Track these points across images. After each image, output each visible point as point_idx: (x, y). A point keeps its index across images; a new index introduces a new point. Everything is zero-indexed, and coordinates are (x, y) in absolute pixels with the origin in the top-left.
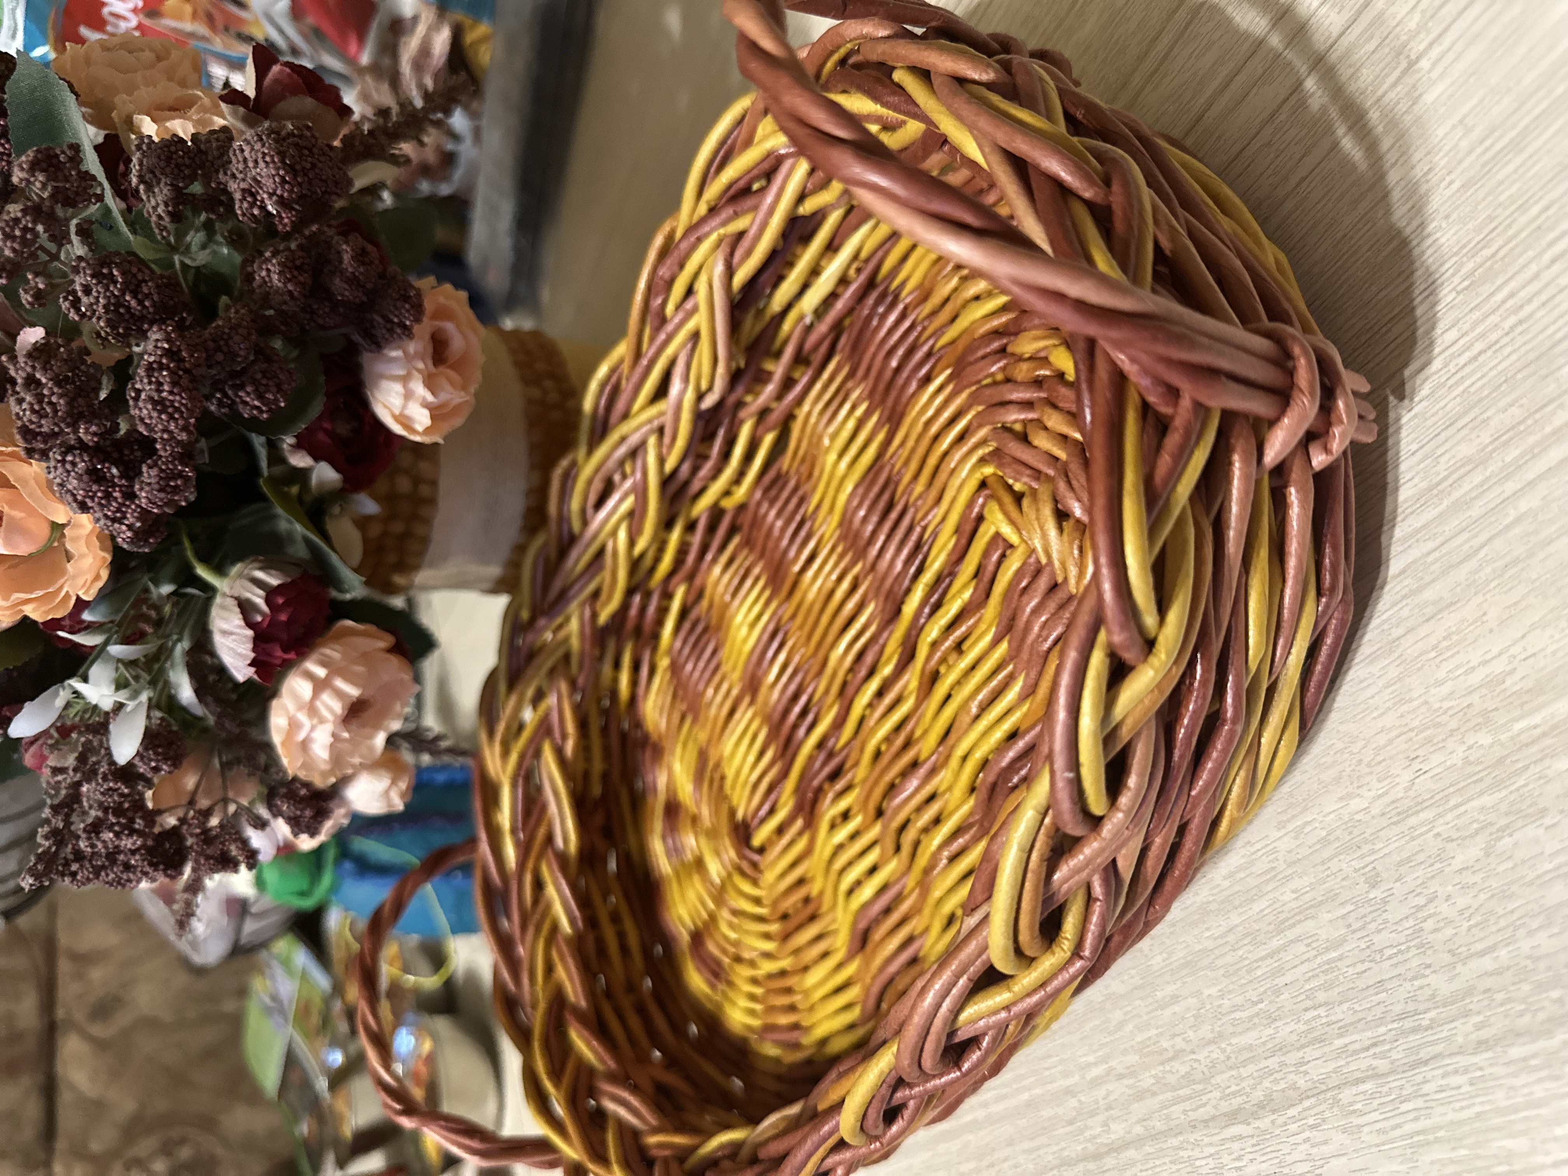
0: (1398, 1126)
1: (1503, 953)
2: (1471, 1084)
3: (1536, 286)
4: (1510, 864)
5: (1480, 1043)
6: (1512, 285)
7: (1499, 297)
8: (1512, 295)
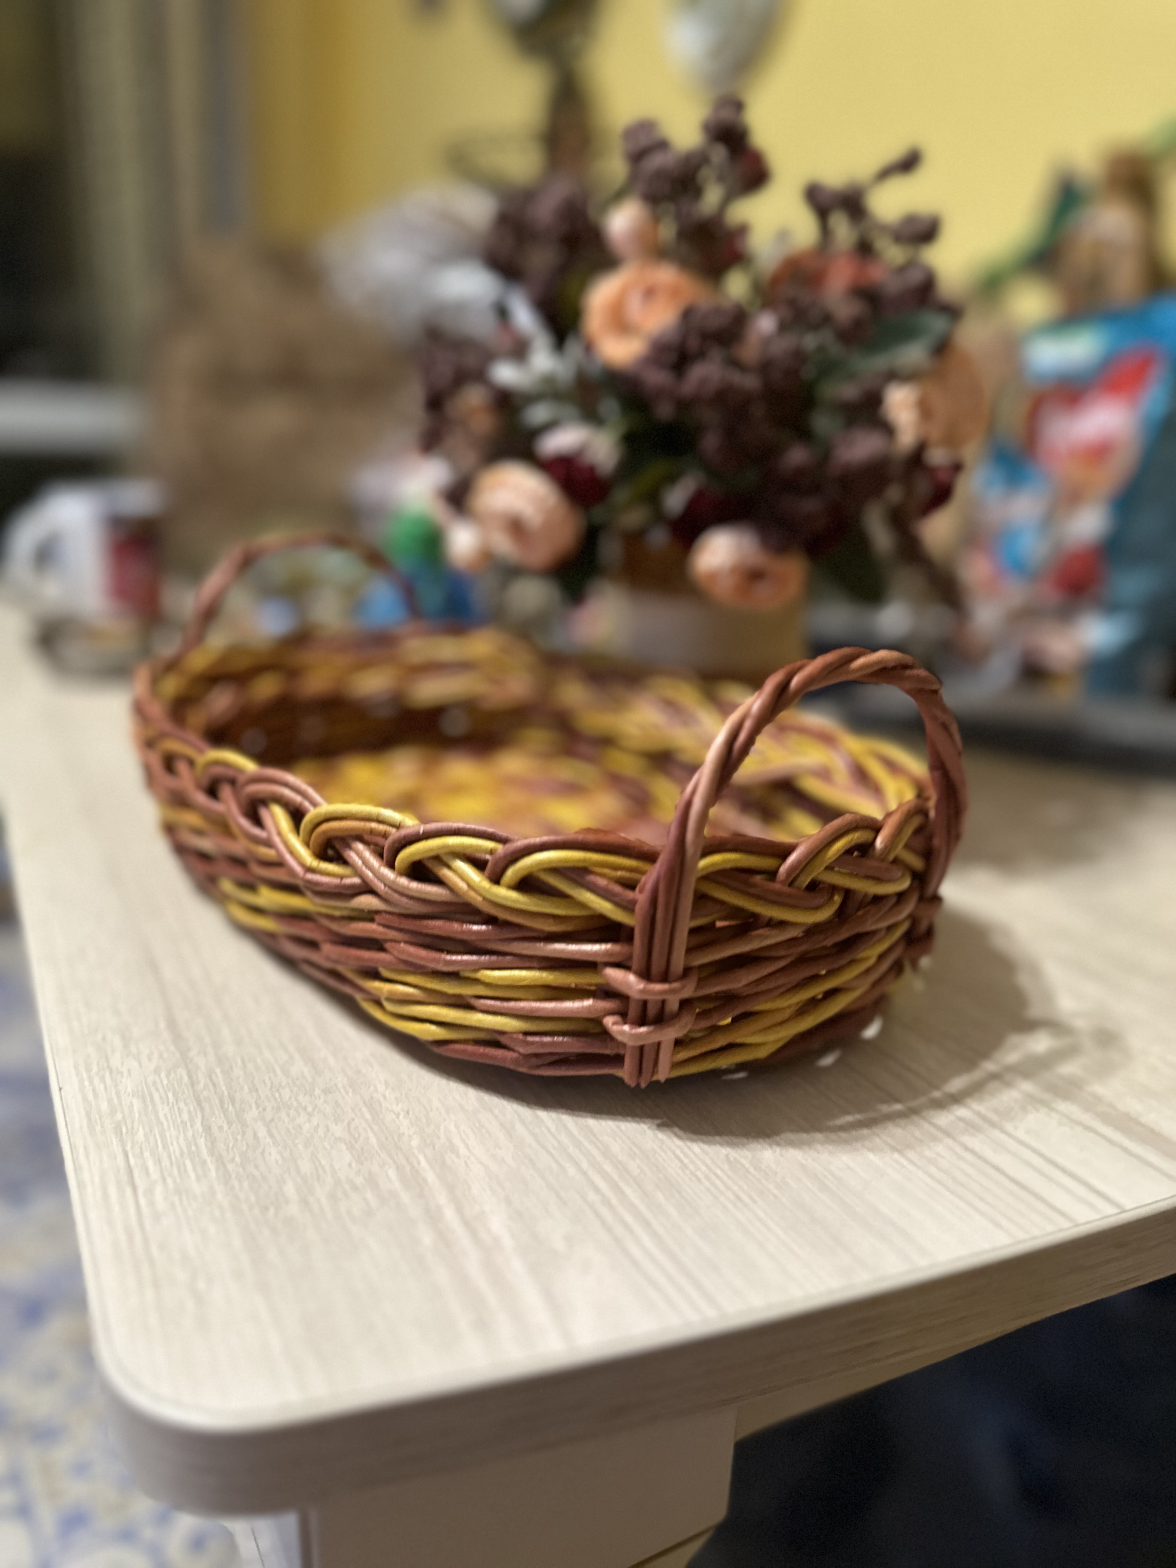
0: (157, 1090)
1: (268, 1140)
2: (182, 1122)
3: (722, 1187)
4: (328, 1147)
5: (210, 1128)
6: (725, 1178)
7: (719, 1172)
8: (718, 1177)
